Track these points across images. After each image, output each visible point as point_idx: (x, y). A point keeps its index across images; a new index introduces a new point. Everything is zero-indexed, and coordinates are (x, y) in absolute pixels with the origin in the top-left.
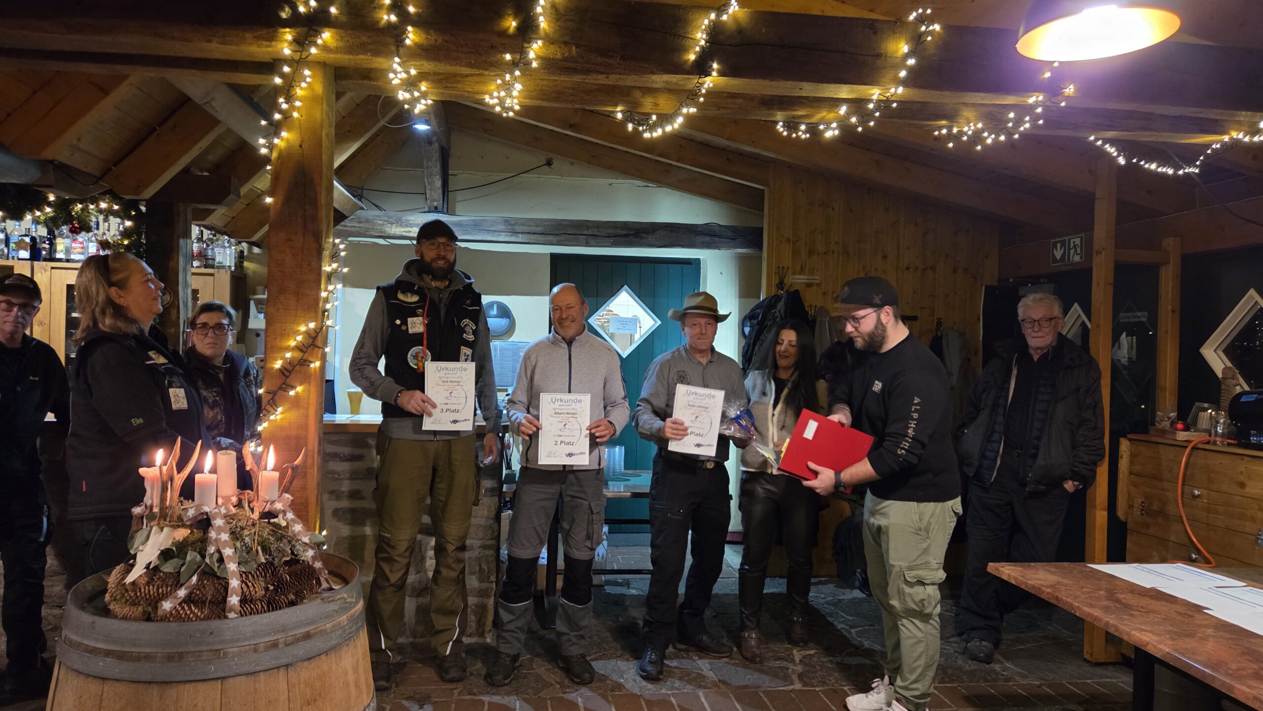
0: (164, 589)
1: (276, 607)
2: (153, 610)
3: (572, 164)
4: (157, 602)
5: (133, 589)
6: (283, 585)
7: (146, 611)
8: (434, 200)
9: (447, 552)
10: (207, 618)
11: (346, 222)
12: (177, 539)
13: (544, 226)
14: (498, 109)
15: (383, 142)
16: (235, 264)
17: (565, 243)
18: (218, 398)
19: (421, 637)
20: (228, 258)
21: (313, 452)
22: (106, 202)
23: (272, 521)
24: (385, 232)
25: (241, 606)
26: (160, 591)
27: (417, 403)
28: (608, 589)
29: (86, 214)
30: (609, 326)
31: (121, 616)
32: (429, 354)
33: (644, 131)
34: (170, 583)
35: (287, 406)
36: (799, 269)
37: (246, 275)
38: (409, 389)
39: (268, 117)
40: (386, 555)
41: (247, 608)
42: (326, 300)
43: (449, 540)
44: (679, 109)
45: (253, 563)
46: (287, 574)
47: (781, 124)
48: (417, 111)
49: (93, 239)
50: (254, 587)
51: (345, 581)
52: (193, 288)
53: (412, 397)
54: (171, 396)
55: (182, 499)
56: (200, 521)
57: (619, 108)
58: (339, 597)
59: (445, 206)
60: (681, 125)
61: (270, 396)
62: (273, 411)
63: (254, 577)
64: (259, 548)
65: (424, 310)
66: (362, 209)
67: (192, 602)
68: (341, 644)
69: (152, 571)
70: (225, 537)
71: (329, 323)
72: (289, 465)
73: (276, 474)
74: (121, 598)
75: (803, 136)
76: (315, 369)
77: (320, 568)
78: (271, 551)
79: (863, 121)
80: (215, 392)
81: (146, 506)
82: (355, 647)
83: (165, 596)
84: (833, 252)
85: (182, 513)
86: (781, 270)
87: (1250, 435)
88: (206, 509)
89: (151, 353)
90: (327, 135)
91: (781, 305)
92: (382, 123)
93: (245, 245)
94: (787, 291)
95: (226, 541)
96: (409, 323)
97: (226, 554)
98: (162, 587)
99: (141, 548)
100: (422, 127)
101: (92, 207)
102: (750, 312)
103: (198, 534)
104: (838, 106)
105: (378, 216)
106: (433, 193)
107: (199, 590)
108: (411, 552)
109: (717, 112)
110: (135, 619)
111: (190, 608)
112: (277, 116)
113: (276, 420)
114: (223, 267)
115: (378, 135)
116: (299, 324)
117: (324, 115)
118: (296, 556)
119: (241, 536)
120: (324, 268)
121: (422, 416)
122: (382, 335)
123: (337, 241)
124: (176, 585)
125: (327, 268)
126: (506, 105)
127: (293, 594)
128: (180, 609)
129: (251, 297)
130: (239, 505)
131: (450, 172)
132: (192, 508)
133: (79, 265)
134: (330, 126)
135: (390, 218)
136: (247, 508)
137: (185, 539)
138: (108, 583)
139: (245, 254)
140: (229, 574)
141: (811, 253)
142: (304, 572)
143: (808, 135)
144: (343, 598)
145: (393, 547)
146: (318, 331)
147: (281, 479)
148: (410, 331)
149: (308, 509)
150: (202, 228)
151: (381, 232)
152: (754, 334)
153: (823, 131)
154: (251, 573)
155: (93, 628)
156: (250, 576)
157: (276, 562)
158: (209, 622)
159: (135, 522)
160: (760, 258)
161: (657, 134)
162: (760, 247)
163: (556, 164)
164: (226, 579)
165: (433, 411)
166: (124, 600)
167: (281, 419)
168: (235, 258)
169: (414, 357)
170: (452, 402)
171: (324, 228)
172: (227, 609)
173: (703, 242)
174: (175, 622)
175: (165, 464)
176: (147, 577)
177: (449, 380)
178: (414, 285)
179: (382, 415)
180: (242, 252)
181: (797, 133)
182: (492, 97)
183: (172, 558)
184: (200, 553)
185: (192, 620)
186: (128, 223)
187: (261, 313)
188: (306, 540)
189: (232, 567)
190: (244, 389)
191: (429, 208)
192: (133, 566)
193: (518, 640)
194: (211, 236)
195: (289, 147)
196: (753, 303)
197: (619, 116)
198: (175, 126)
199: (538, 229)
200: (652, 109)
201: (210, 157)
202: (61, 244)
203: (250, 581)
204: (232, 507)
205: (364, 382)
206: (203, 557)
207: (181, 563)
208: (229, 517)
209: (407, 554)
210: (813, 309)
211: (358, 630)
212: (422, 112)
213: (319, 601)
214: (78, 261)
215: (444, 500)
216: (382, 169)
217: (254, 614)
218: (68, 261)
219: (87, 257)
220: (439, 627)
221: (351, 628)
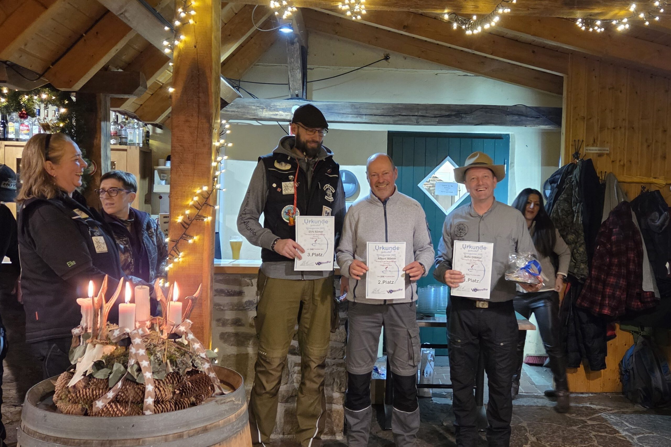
0: (97, 391)
1: (181, 407)
2: (89, 407)
3: (406, 58)
4: (92, 402)
5: (74, 391)
6: (186, 389)
7: (84, 408)
8: (296, 89)
9: (310, 368)
10: (130, 414)
11: (227, 108)
12: (106, 353)
13: (383, 109)
14: (349, 13)
15: (255, 43)
16: (143, 142)
17: (400, 122)
18: (127, 246)
19: (289, 434)
20: (137, 137)
21: (207, 288)
22: (46, 94)
23: (177, 340)
24: (257, 115)
25: (155, 406)
26: (94, 393)
27: (290, 249)
28: (436, 400)
29: (31, 103)
30: (434, 189)
31: (65, 412)
32: (298, 211)
33: (466, 29)
34: (102, 387)
35: (186, 252)
36: (592, 142)
37: (151, 150)
38: (283, 238)
39: (170, 23)
40: (264, 369)
41: (159, 408)
42: (216, 169)
43: (312, 359)
44: (496, 10)
45: (164, 372)
46: (189, 381)
47: (580, 20)
48: (284, 17)
49: (36, 123)
50: (165, 391)
51: (233, 388)
52: (112, 161)
53: (285, 244)
54: (94, 242)
55: (108, 323)
56: (123, 340)
57: (446, 11)
58: (229, 400)
59: (304, 94)
60: (498, 24)
61: (174, 244)
62: (176, 255)
63: (164, 383)
64: (168, 361)
65: (294, 176)
66: (240, 97)
67: (118, 402)
68: (230, 437)
69: (88, 377)
70: (142, 352)
71: (218, 186)
72: (190, 297)
73: (180, 304)
74: (66, 398)
75: (599, 31)
76: (208, 222)
77: (213, 377)
78: (177, 364)
79: (650, 17)
80: (125, 241)
81: (82, 327)
82: (241, 439)
83: (98, 397)
84: (620, 128)
85: (110, 333)
86: (577, 143)
88: (128, 330)
89: (76, 211)
90: (215, 38)
91: (576, 172)
92: (255, 27)
93: (150, 127)
94: (582, 160)
95: (143, 355)
96: (283, 186)
97: (143, 366)
98: (96, 390)
99: (79, 360)
100: (286, 31)
101: (36, 97)
102: (551, 177)
103: (121, 350)
104: (628, 4)
105: (252, 103)
106: (295, 84)
107: (123, 392)
108: (283, 368)
109: (527, 12)
110: (76, 414)
111: (117, 406)
112: (177, 23)
113: (178, 263)
114: (134, 144)
115: (252, 38)
116: (195, 187)
117: (213, 22)
118: (196, 367)
119: (154, 351)
120: (213, 143)
121: (294, 260)
122: (262, 196)
123: (224, 122)
124: (106, 388)
125: (216, 144)
126: (355, 10)
127: (194, 397)
128: (109, 407)
129: (155, 167)
130: (152, 328)
131: (308, 66)
132: (117, 329)
133: (24, 143)
134: (218, 30)
135: (261, 104)
136: (157, 330)
137: (111, 354)
138: (55, 386)
139: (151, 134)
140: (146, 381)
141: (602, 129)
142: (202, 380)
143: (603, 29)
144: (232, 401)
145: (269, 363)
146: (210, 192)
147: (184, 307)
148: (284, 193)
149: (203, 332)
150: (117, 114)
151: (255, 115)
152: (554, 196)
153: (615, 26)
154: (162, 380)
155: (45, 421)
156: (161, 382)
157: (181, 372)
158: (131, 417)
159: (75, 340)
160: (560, 133)
161: (478, 30)
162: (559, 124)
163: (391, 59)
164: (143, 384)
165: (302, 255)
166: (68, 399)
167: (183, 262)
168: (143, 137)
169: (286, 213)
170: (316, 247)
171: (214, 111)
172: (144, 408)
173: (512, 121)
174: (106, 416)
175: (96, 296)
176: (84, 382)
177: (314, 230)
178: (288, 156)
179: (261, 259)
180: (148, 132)
181: (593, 28)
182: (344, 4)
183: (103, 368)
184: (123, 364)
185: (118, 416)
186: (63, 110)
187: (162, 180)
188: (203, 355)
189: (148, 375)
190: (147, 239)
191: (292, 95)
192: (73, 373)
193: (364, 437)
194: (124, 120)
195: (187, 47)
196: (552, 170)
197: (446, 17)
198: (97, 33)
199: (379, 112)
200: (473, 11)
201: (124, 57)
202: (12, 127)
203: (161, 387)
204: (147, 329)
205: (248, 233)
206: (126, 367)
207: (109, 372)
208: (145, 337)
209: (279, 369)
210: (603, 175)
211: (243, 426)
212: (289, 18)
213: (213, 403)
214: (24, 140)
215: (308, 326)
216: (254, 65)
217: (165, 412)
218: (17, 140)
219: (31, 137)
220: (302, 427)
221: (239, 424)
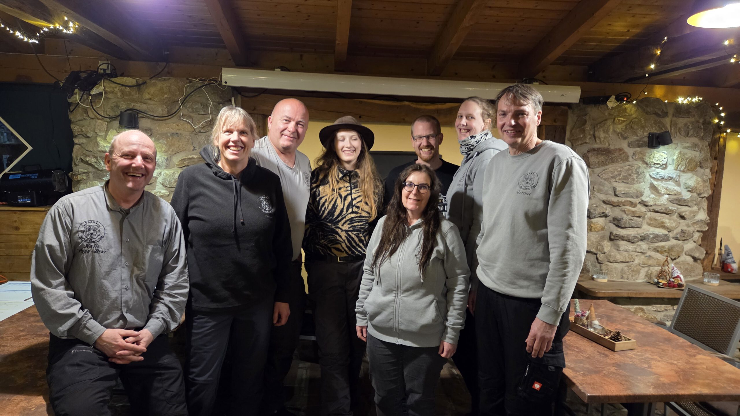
87: (17, 199)
